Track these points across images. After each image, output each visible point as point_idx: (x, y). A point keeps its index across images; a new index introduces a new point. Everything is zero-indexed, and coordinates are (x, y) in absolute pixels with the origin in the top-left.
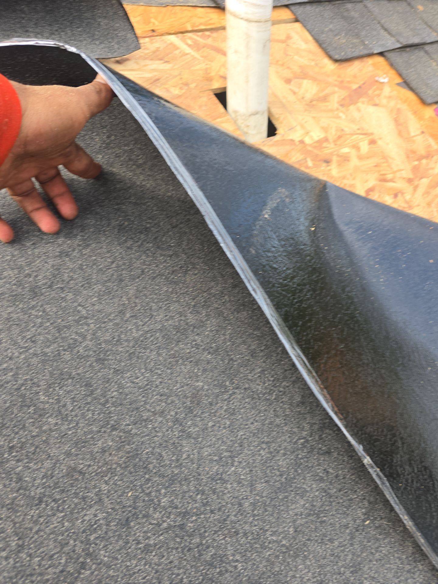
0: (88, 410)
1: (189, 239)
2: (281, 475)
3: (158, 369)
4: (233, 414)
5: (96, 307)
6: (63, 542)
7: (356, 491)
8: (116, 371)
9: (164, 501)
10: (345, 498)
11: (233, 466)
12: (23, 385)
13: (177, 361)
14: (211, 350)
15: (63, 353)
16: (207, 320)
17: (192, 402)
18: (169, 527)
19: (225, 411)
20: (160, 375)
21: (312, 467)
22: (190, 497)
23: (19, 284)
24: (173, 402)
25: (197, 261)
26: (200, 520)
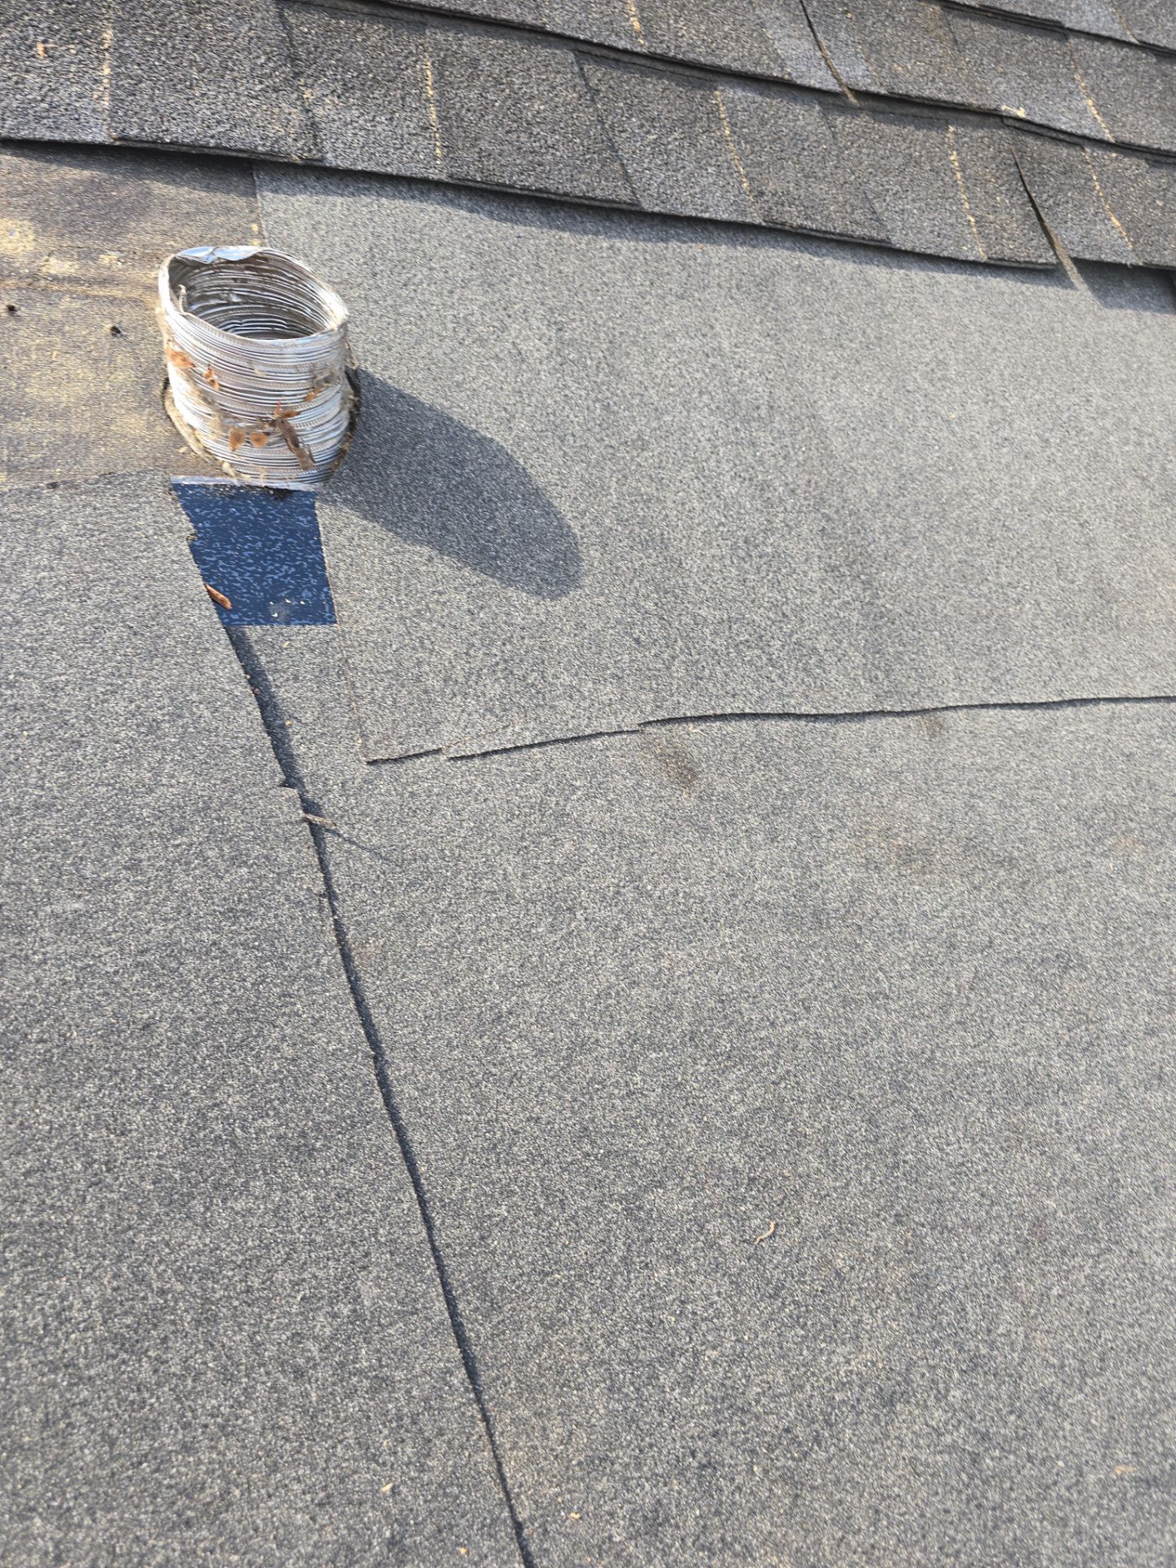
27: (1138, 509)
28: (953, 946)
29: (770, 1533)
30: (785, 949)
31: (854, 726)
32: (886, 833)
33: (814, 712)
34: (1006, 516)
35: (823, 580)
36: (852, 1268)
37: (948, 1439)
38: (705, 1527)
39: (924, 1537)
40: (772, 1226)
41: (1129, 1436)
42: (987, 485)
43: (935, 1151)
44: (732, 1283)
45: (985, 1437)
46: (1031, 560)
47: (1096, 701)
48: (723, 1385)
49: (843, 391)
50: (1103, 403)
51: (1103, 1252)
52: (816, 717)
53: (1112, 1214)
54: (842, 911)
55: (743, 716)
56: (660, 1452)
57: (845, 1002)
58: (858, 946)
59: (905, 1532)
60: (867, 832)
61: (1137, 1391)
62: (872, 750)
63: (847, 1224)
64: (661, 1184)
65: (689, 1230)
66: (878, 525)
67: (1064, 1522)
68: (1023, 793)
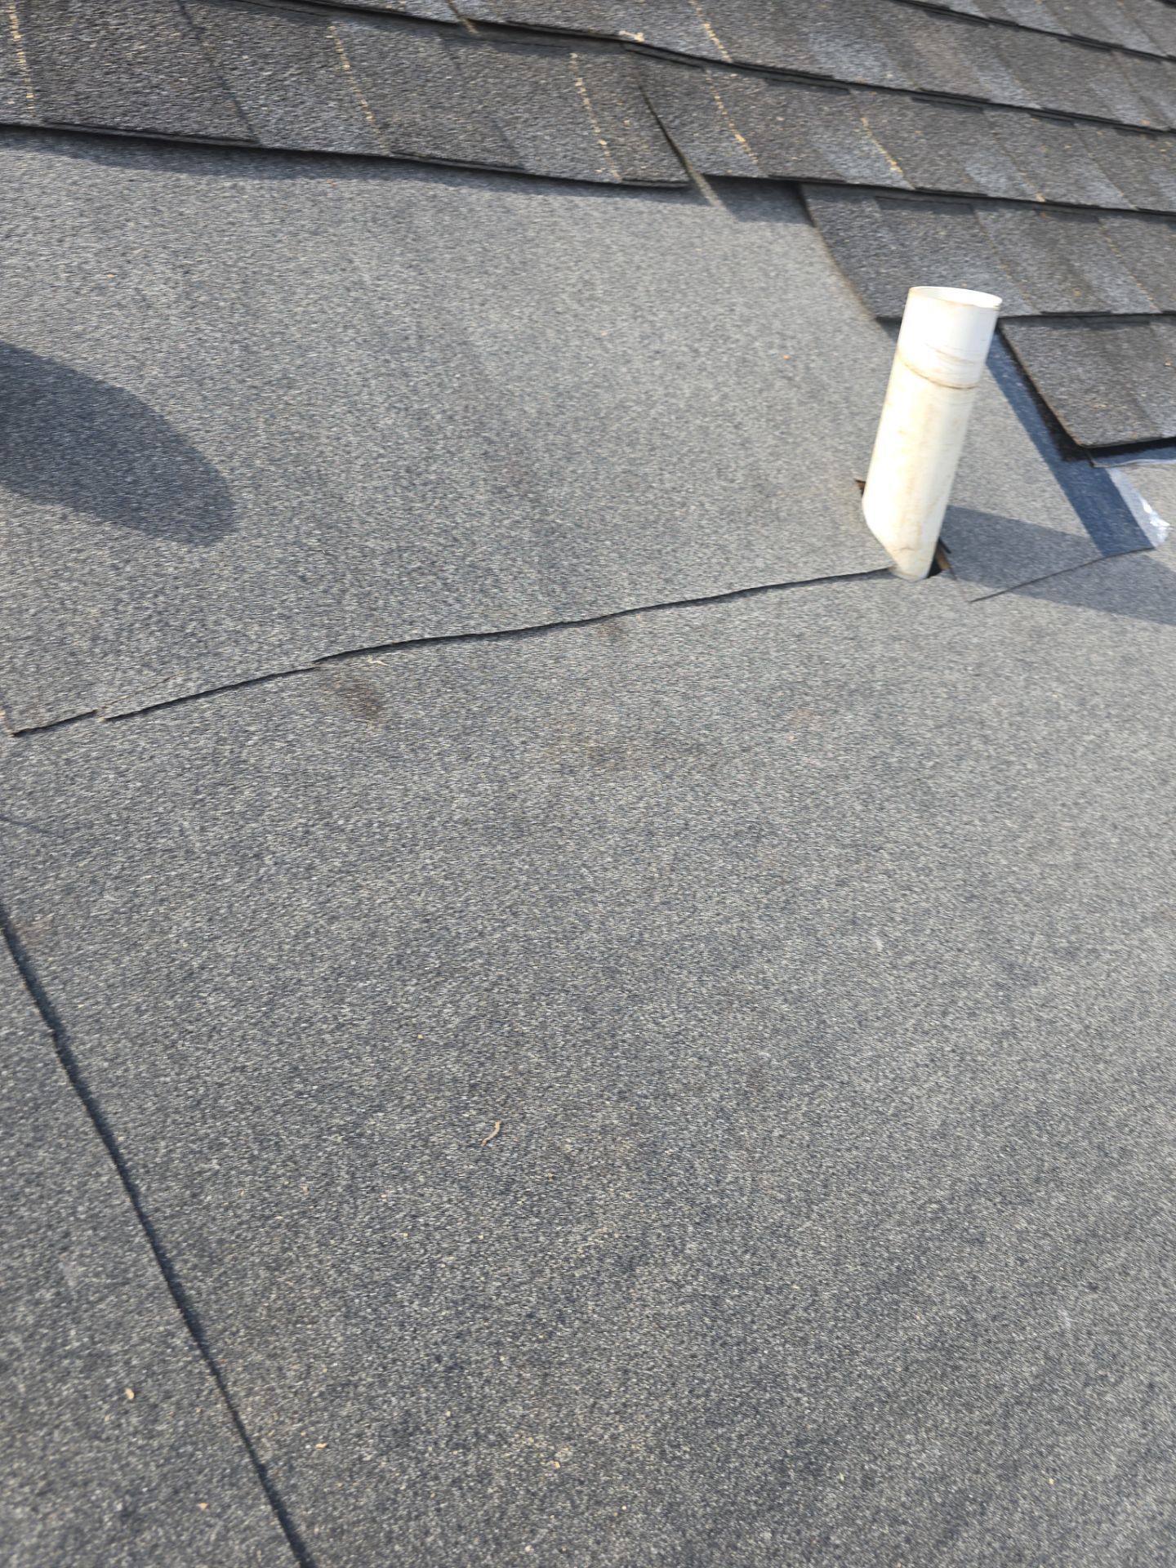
0: (587, 1054)
1: (767, 778)
2: (891, 1260)
3: (698, 1009)
4: (818, 1124)
5: (609, 874)
6: (535, 1268)
7: (1024, 1328)
8: (633, 997)
9: (692, 1247)
10: (1002, 1336)
11: (808, 1217)
12: (495, 984)
13: (731, 1003)
14: (789, 996)
15: (555, 944)
16: (786, 938)
17: (750, 1084)
18: (694, 1296)
19: (804, 1115)
20: (701, 1020)
21: (948, 1260)
22: (733, 1252)
23: (500, 809)
24: (718, 1075)
25: (778, 820)
26: (745, 1298)
27: (788, 408)
28: (651, 833)
29: (523, 1416)
30: (488, 861)
31: (537, 640)
32: (578, 738)
33: (495, 630)
34: (664, 424)
35: (491, 502)
36: (581, 1150)
37: (689, 1289)
38: (457, 1426)
39: (674, 1384)
40: (497, 1125)
41: (856, 1249)
42: (643, 397)
43: (651, 1026)
44: (462, 1188)
45: (724, 1280)
46: (692, 464)
47: (764, 589)
48: (463, 1287)
49: (493, 316)
50: (746, 312)
51: (817, 1088)
52: (498, 636)
53: (822, 1053)
54: (542, 817)
55: (423, 642)
56: (404, 1365)
57: (552, 901)
58: (560, 847)
59: (655, 1384)
60: (559, 739)
61: (860, 1208)
62: (557, 661)
63: (571, 1109)
64: (380, 1108)
65: (414, 1147)
66: (540, 444)
67: (805, 1341)
68: (704, 683)
